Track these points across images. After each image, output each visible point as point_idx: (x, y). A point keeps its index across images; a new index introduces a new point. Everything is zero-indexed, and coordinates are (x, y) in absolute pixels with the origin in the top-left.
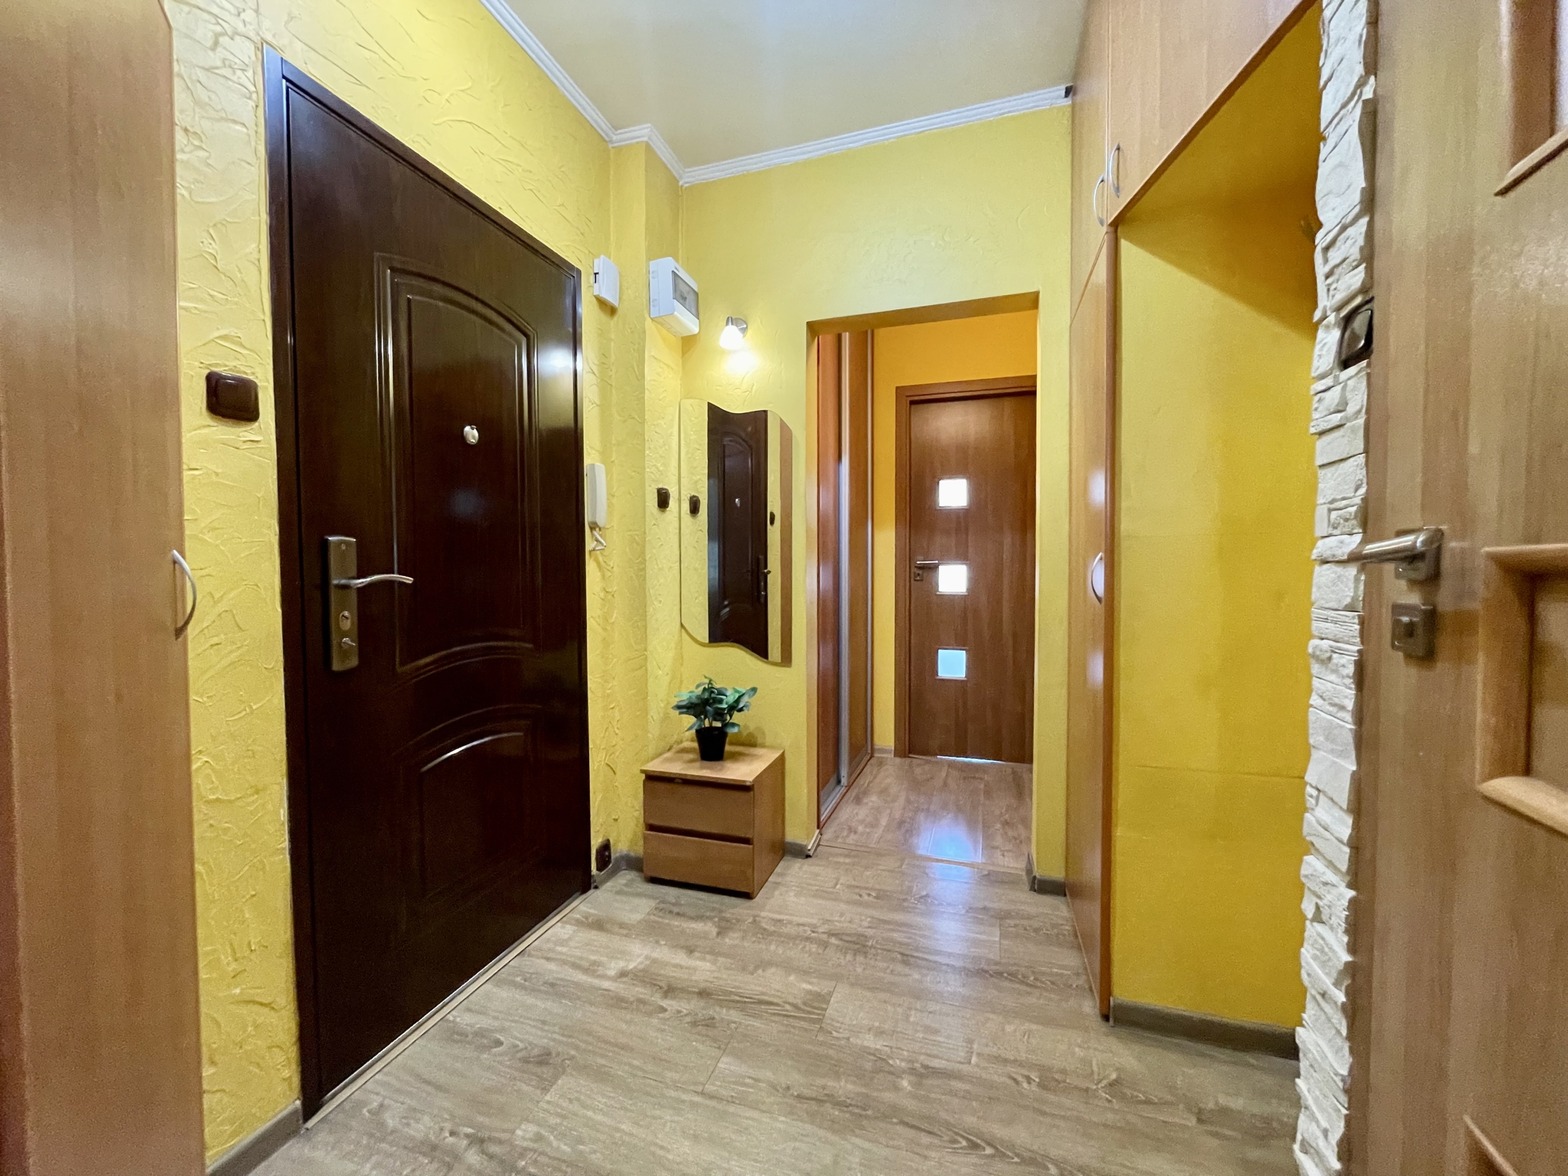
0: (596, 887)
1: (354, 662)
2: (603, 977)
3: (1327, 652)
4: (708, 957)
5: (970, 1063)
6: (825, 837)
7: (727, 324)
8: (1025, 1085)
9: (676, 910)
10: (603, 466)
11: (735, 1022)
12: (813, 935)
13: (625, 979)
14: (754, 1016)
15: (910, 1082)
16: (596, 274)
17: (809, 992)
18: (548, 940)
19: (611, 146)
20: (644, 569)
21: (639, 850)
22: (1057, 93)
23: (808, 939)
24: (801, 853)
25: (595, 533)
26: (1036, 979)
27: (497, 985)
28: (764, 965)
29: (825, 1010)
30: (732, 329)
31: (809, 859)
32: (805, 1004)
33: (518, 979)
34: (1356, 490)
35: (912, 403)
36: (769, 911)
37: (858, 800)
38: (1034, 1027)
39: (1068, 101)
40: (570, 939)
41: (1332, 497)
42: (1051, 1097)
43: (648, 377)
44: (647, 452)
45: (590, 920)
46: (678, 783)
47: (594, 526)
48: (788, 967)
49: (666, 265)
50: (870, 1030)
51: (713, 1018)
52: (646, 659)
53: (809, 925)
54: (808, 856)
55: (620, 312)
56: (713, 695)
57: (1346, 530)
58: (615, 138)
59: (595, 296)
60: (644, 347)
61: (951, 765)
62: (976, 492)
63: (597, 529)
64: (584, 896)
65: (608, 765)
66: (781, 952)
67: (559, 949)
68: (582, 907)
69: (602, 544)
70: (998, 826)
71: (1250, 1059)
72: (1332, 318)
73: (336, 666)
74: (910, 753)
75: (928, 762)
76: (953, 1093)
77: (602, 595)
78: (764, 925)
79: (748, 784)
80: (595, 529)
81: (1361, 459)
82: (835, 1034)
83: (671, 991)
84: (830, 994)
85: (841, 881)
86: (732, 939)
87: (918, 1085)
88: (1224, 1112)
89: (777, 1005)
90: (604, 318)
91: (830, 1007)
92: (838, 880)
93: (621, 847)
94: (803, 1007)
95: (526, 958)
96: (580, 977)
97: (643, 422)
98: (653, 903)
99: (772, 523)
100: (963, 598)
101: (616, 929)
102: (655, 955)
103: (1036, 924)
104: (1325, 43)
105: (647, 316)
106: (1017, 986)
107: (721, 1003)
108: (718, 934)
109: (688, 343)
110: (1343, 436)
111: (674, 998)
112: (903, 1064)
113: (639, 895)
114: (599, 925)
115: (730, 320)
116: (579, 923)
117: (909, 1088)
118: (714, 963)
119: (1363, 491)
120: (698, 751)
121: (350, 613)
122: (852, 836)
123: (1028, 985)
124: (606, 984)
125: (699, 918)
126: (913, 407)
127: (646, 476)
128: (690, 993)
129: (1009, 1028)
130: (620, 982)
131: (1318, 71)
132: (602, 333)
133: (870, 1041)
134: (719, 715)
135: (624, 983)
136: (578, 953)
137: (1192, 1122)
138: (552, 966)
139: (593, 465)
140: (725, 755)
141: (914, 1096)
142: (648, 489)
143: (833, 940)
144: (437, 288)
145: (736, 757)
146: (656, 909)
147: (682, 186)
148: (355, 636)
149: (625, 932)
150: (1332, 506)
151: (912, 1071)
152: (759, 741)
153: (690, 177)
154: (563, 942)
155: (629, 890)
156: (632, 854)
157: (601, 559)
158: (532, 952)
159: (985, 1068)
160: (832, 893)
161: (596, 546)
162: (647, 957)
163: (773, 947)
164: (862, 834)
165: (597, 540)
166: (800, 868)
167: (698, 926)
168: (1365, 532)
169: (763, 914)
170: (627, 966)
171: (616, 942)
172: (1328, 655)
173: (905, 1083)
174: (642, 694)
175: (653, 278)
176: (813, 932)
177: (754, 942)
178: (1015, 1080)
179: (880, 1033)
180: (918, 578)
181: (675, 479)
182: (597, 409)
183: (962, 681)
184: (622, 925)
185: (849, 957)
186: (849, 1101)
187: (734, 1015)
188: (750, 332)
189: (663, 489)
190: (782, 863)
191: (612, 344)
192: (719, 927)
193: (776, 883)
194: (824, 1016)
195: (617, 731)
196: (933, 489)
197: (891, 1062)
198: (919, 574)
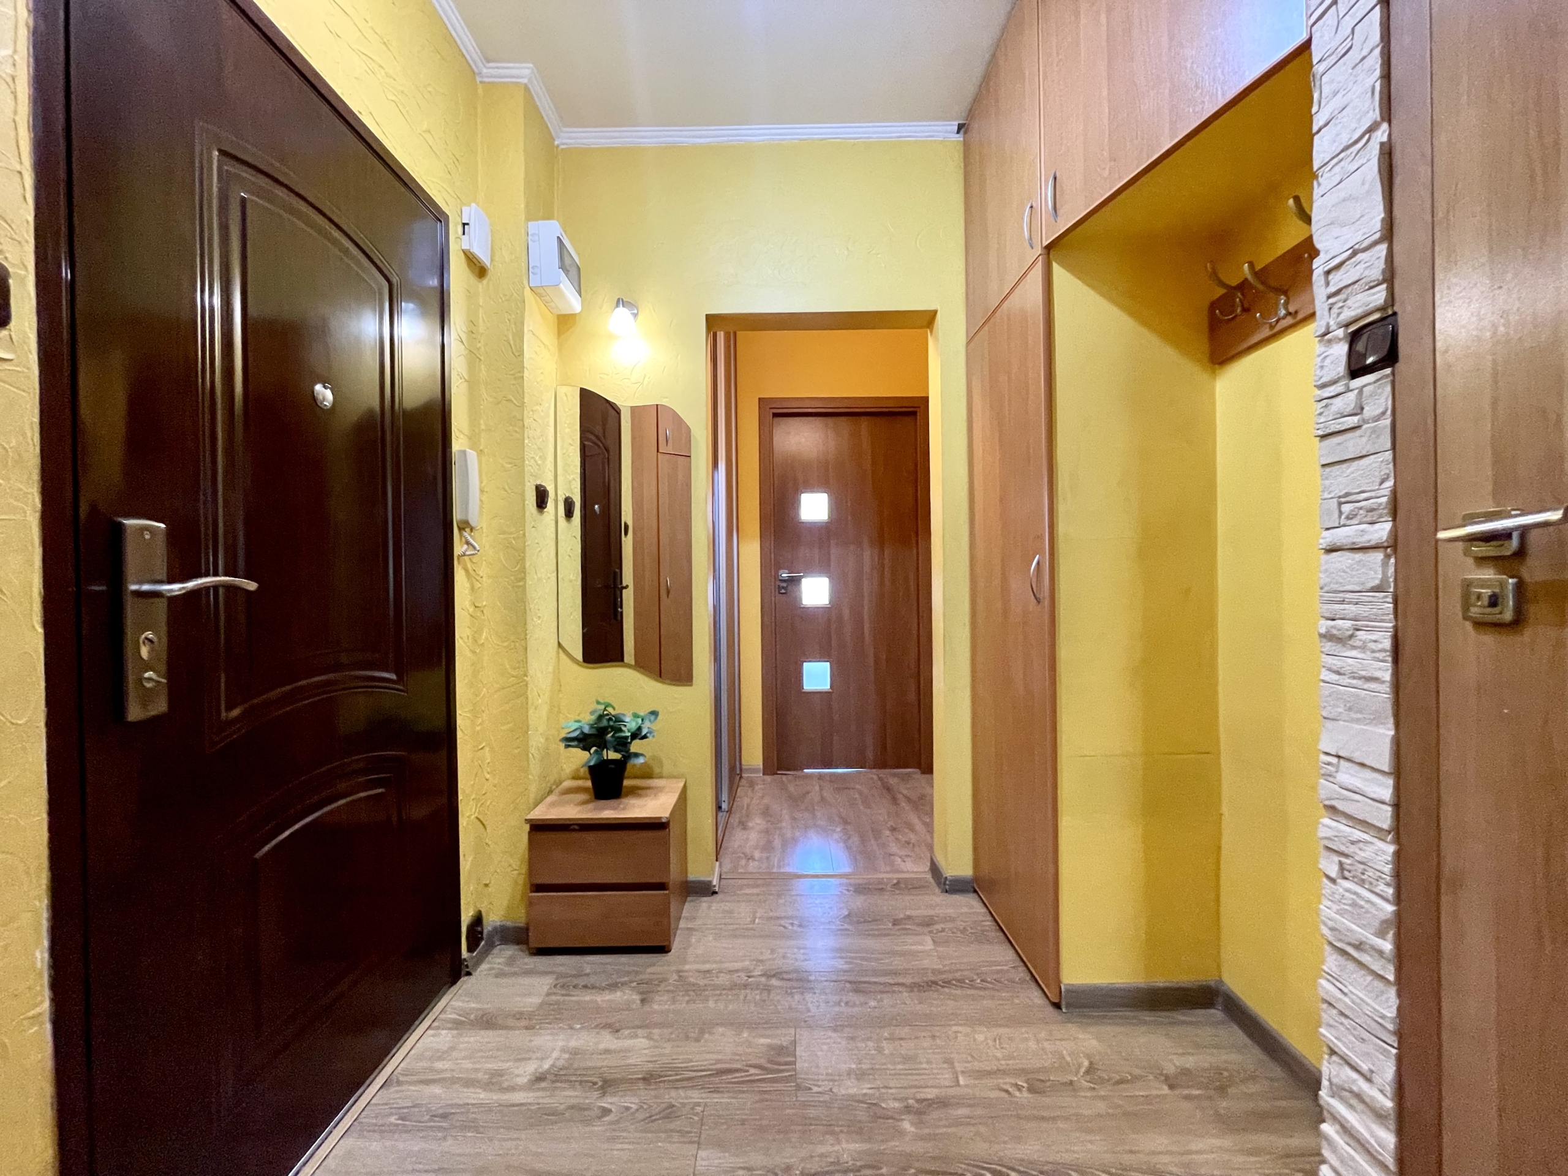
0: (469, 974)
1: (161, 706)
2: (512, 1089)
3: (1347, 630)
4: (640, 1032)
5: (958, 1084)
6: (724, 869)
7: (617, 305)
8: (1017, 1094)
9: (581, 982)
10: (474, 453)
11: (698, 1104)
12: (750, 980)
13: (543, 1085)
14: (716, 1091)
15: (912, 1124)
16: (464, 224)
17: (770, 1047)
18: (420, 1057)
19: (478, 79)
20: (524, 579)
21: (519, 918)
22: (949, 128)
23: (745, 986)
24: (705, 890)
25: (465, 534)
26: (982, 981)
27: (361, 1136)
28: (705, 1027)
29: (794, 1063)
30: (622, 312)
31: (715, 896)
32: (770, 1062)
33: (393, 1119)
34: (1381, 483)
35: (775, 415)
36: (695, 962)
37: (743, 825)
38: (1001, 1031)
39: (960, 138)
40: (452, 1048)
41: (1346, 491)
42: (1047, 1100)
43: (526, 355)
44: (526, 441)
45: (472, 1017)
46: (574, 830)
47: (465, 525)
48: (737, 1024)
49: (549, 230)
50: (849, 1074)
51: (674, 1106)
52: (526, 685)
53: (742, 970)
54: (715, 893)
55: (490, 274)
56: (611, 723)
57: (1368, 519)
58: (485, 70)
59: (464, 251)
60: (523, 317)
61: (821, 777)
62: (836, 506)
63: (468, 530)
64: (454, 989)
65: (477, 818)
66: (722, 1007)
67: (439, 1065)
68: (456, 1003)
69: (474, 548)
70: (888, 833)
71: (1180, 1016)
72: (1340, 333)
73: (135, 713)
74: (778, 770)
75: (796, 777)
76: (957, 1123)
77: (471, 610)
78: (692, 980)
79: (664, 820)
80: (464, 529)
81: (1389, 455)
82: (815, 1089)
83: (607, 1085)
84: (794, 1043)
85: (758, 915)
86: (660, 1004)
87: (919, 1124)
88: (1185, 1072)
89: (737, 1070)
90: (473, 279)
91: (799, 1060)
92: (755, 913)
93: (493, 919)
94: (769, 1066)
95: (393, 1089)
96: (482, 1096)
97: (522, 405)
98: (549, 980)
99: (626, 534)
100: (824, 609)
101: (511, 1022)
102: (573, 1043)
103: (960, 924)
104: (1316, 96)
105: (526, 283)
106: (969, 992)
107: (675, 1085)
108: (643, 1001)
109: (565, 323)
110: (1361, 436)
111: (614, 1094)
112: (897, 1105)
113: (529, 973)
114: (487, 1022)
115: (619, 302)
116: (457, 1025)
117: (913, 1129)
118: (649, 1037)
119: (1390, 483)
120: (592, 790)
121: (155, 633)
122: (751, 864)
123: (976, 988)
124: (519, 1097)
125: (613, 987)
126: (777, 419)
127: (526, 469)
128: (633, 1081)
129: (980, 1037)
130: (539, 1089)
131: (1310, 118)
132: (470, 296)
133: (851, 1088)
134: (622, 745)
135: (543, 1089)
136: (468, 1065)
137: (1166, 1090)
138: (437, 1090)
139: (464, 452)
140: (624, 790)
141: (922, 1138)
142: (528, 484)
143: (774, 982)
144: (280, 192)
145: (635, 791)
146: (555, 986)
147: (558, 146)
148: (163, 668)
149: (523, 1023)
150: (1343, 500)
151: (908, 1109)
152: (657, 770)
153: (568, 138)
154: (441, 1056)
155: (513, 970)
156: (509, 924)
157: (469, 565)
158: (401, 1079)
159: (975, 1086)
160: (752, 929)
161: (466, 551)
162: (563, 1050)
163: (711, 1004)
164: (760, 860)
165: (468, 543)
166: (709, 907)
167: (618, 996)
168: (1394, 520)
169: (687, 967)
170: (541, 1067)
171: (518, 1038)
172: (1350, 633)
173: (907, 1126)
174: (522, 729)
175: (533, 241)
176: (749, 977)
177: (688, 1002)
178: (1007, 1091)
179: (861, 1075)
180: (783, 591)
181: (551, 476)
182: (465, 385)
183: (826, 692)
184: (519, 1016)
185: (797, 997)
186: (858, 1164)
187: (695, 1096)
188: (640, 317)
189: (541, 486)
190: (687, 905)
191: (481, 311)
192: (641, 993)
193: (688, 929)
194: (795, 1070)
195: (488, 776)
196: (795, 504)
197: (884, 1105)
198: (783, 588)
